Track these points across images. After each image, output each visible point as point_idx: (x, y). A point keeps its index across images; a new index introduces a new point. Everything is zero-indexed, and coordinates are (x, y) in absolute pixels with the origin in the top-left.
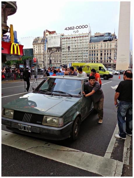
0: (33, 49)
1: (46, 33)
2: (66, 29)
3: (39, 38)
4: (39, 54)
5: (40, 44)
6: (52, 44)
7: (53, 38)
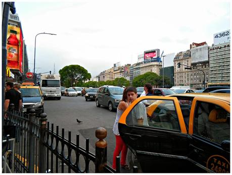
0: (173, 67)
1: (193, 46)
2: (217, 37)
3: (181, 52)
4: (180, 73)
5: (182, 60)
6: (197, 58)
7: (199, 50)
